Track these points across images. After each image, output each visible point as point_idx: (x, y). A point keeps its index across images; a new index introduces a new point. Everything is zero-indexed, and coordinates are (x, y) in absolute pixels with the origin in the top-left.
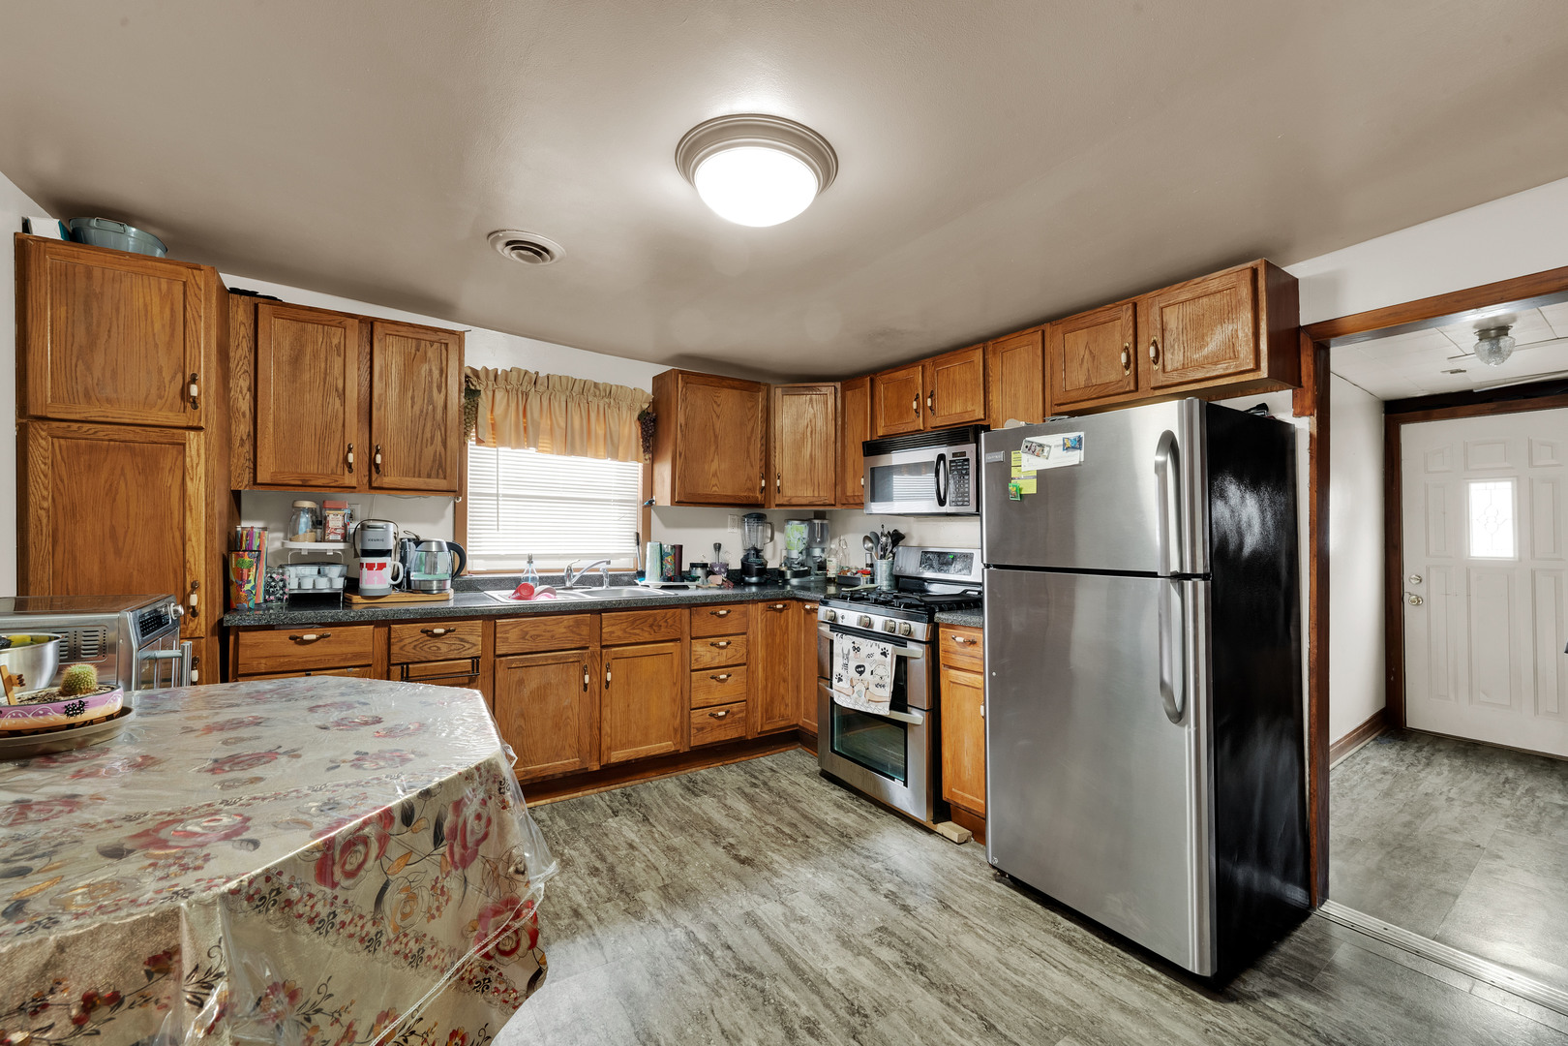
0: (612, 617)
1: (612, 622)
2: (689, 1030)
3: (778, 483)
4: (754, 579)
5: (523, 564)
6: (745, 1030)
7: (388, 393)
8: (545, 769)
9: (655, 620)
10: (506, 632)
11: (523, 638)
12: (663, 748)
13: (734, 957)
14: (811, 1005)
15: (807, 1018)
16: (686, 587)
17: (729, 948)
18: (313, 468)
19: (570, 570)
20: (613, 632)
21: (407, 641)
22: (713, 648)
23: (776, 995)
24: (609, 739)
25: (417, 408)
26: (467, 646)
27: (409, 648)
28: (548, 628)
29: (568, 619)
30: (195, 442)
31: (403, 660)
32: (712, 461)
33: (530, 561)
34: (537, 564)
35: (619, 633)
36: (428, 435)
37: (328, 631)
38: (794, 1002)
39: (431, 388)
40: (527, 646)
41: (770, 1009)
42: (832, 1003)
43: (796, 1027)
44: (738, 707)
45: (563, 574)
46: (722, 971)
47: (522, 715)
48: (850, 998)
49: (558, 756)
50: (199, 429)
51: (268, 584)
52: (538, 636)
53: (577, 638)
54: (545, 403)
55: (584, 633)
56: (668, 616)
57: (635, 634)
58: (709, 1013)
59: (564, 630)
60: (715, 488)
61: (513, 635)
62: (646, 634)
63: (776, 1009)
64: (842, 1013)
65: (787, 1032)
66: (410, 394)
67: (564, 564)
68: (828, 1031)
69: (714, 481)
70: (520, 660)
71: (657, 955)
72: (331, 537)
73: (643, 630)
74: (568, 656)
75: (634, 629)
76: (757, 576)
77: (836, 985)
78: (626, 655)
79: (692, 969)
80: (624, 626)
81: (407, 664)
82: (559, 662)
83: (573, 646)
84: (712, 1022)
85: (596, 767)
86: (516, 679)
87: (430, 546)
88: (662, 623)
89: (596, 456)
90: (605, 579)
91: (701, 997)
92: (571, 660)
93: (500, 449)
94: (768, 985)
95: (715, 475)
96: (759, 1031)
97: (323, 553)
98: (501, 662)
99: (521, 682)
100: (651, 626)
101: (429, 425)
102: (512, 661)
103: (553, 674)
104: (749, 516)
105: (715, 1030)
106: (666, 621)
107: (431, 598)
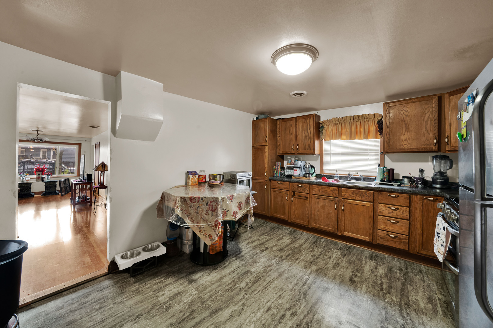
0: (345, 190)
1: (346, 191)
2: (277, 289)
3: (446, 140)
4: (438, 186)
5: (335, 172)
6: (283, 299)
7: (300, 132)
8: (324, 228)
9: (362, 193)
10: (315, 189)
11: (319, 191)
12: (364, 238)
13: (307, 290)
14: (303, 312)
15: (297, 312)
16: (392, 185)
17: (309, 288)
18: (288, 150)
19: (349, 175)
20: (346, 195)
21: (295, 187)
22: (389, 209)
23: (300, 303)
24: (344, 227)
25: (305, 134)
26: (306, 190)
27: (295, 188)
28: (326, 190)
29: (331, 188)
30: (267, 147)
31: (294, 191)
32: (404, 134)
33: (337, 172)
34: (339, 172)
35: (348, 195)
36: (307, 140)
37: (283, 182)
38: (300, 308)
39: (308, 129)
40: (320, 193)
41: (294, 303)
42: (307, 317)
43: (292, 310)
44: (403, 236)
45: (347, 176)
46: (300, 289)
47: (318, 211)
48: (313, 322)
49: (328, 226)
50: (267, 145)
51: (280, 173)
52: (323, 191)
53: (334, 194)
54: (343, 125)
55: (336, 193)
56: (367, 193)
57: (354, 197)
58: (284, 291)
59: (330, 191)
60: (406, 146)
61: (317, 190)
62: (358, 197)
63: (295, 304)
64: (305, 321)
65: (288, 309)
66: (304, 131)
67: (347, 173)
68: (295, 318)
69: (406, 142)
70: (318, 197)
71: (295, 276)
72: (292, 164)
73: (357, 196)
74: (331, 199)
75: (353, 195)
76: (440, 185)
77: (315, 317)
78: (351, 203)
79: (296, 284)
80: (350, 193)
81: (295, 192)
82: (329, 200)
83: (333, 196)
84: (282, 292)
85: (340, 234)
86: (317, 201)
87: (307, 166)
88: (365, 195)
89: (360, 139)
90: (361, 179)
91: (288, 288)
92: (332, 200)
93: (331, 140)
94: (302, 300)
95: (406, 140)
96: (285, 302)
97: (291, 167)
98: (313, 196)
99: (318, 202)
100: (360, 195)
101: (307, 138)
102: (316, 196)
103: (327, 203)
104: (436, 157)
105: (280, 294)
106: (366, 194)
107: (306, 178)
